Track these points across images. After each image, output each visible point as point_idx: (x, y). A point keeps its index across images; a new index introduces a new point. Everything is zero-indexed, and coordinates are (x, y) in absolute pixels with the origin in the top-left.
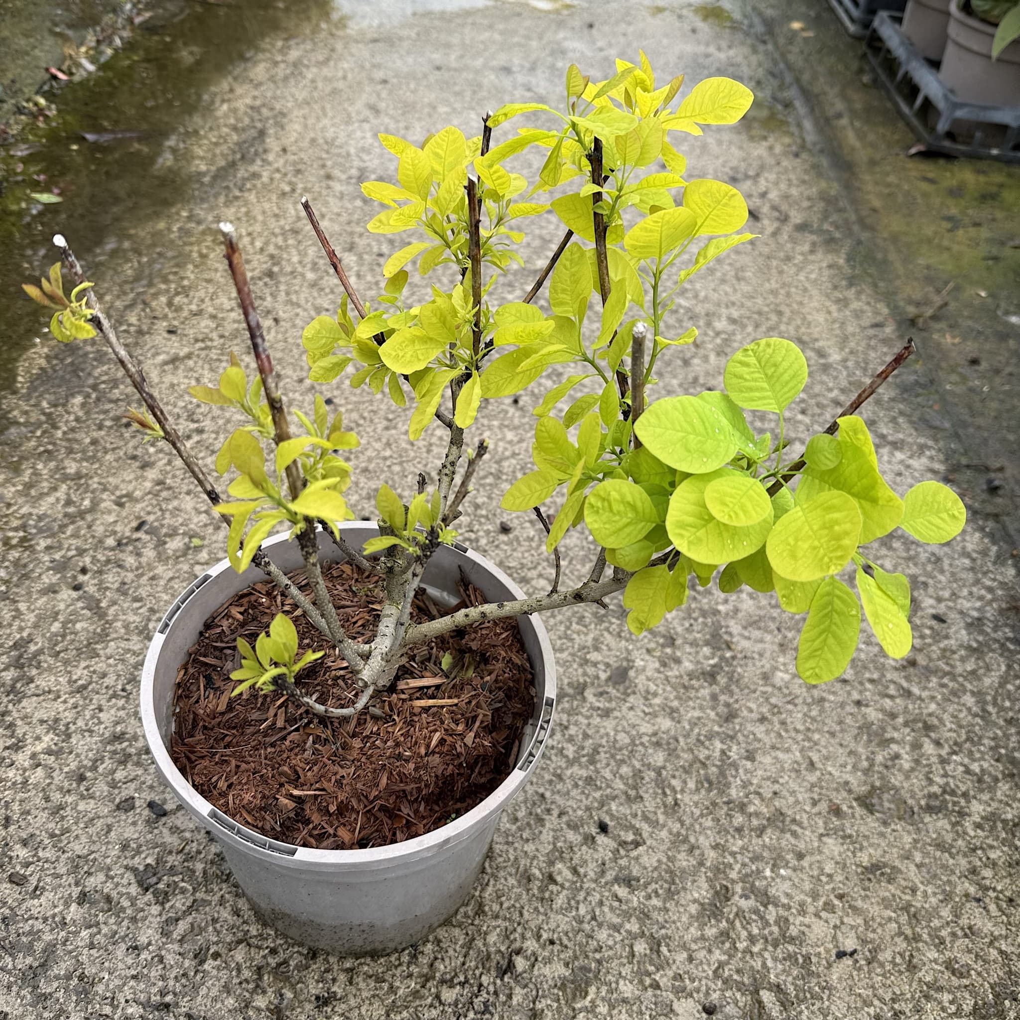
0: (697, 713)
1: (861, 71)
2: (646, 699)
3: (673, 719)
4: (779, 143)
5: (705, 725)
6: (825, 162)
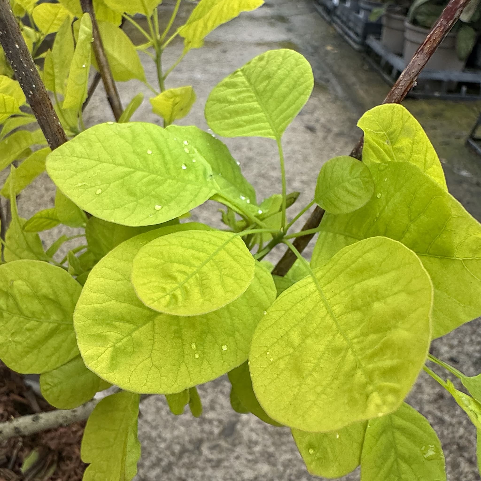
0: (288, 456)
1: (363, 65)
2: (250, 448)
3: (270, 463)
4: (323, 98)
5: (295, 466)
6: (348, 104)
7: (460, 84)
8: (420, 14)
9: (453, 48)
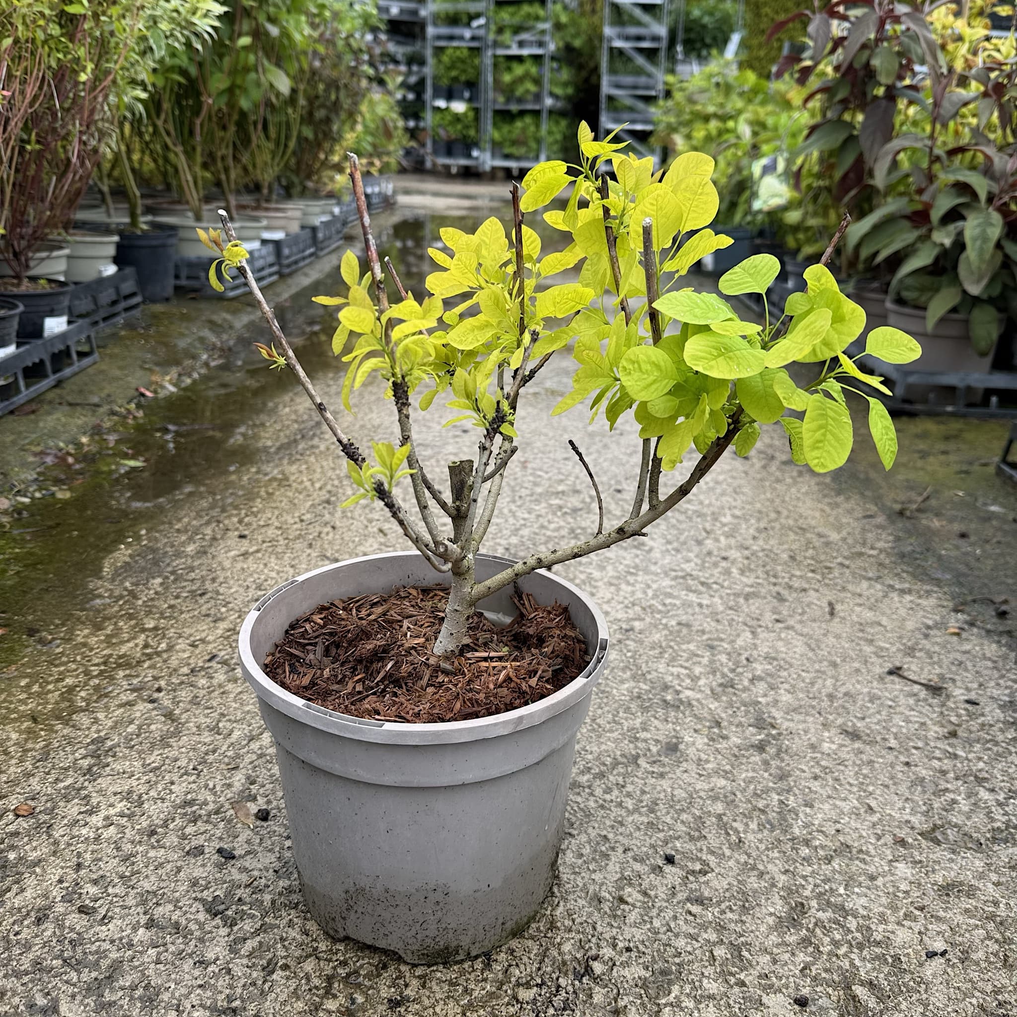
0: (750, 774)
2: (699, 765)
3: (727, 779)
5: (759, 782)
7: (989, 392)
8: (907, 289)
9: (966, 338)
